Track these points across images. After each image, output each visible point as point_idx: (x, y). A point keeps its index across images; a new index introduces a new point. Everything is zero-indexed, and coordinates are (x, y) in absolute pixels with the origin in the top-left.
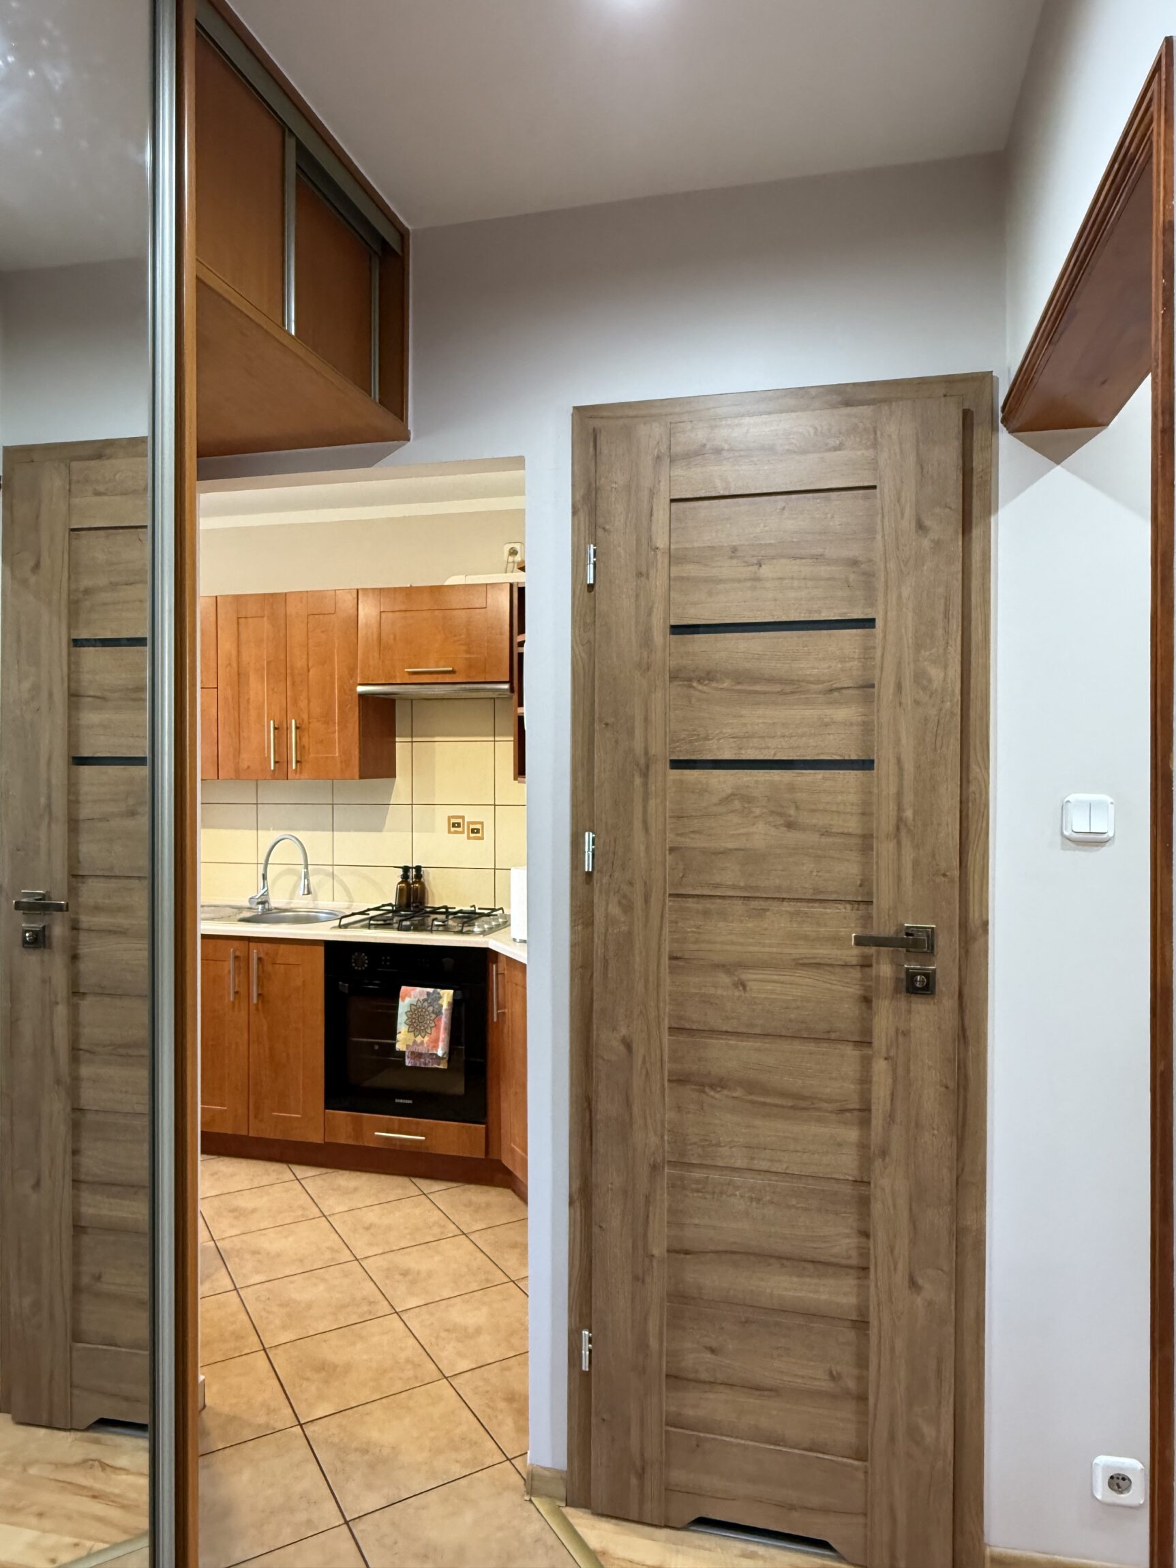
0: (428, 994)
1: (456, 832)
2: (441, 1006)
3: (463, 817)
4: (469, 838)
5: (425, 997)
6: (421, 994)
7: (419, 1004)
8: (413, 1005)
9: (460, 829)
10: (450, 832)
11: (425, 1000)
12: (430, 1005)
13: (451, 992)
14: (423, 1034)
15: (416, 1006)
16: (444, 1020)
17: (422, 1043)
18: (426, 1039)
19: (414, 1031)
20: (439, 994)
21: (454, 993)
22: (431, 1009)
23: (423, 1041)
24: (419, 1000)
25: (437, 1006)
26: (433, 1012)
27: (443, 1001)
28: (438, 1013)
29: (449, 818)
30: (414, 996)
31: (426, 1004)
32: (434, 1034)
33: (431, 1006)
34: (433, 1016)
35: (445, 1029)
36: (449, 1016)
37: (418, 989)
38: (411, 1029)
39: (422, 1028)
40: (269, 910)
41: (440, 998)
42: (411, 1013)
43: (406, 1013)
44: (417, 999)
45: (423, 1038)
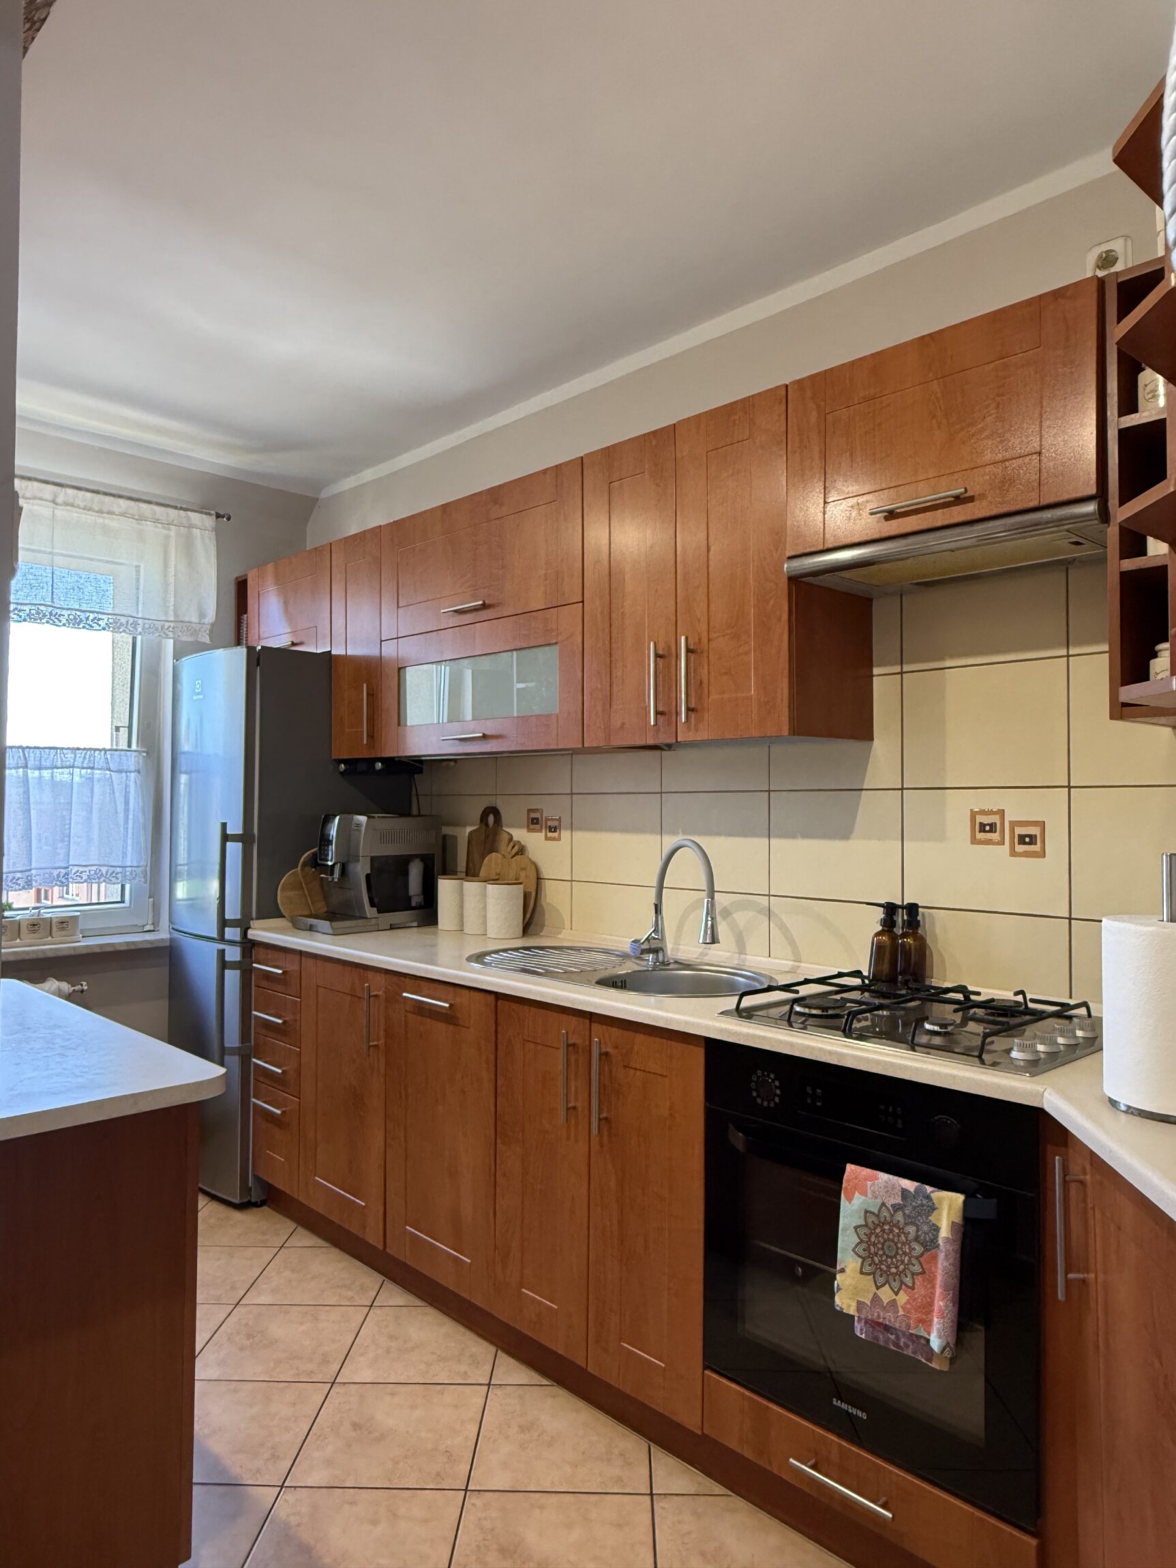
0: (904, 1192)
1: (989, 842)
2: (937, 1229)
3: (1001, 813)
4: (1013, 853)
5: (899, 1200)
6: (889, 1189)
7: (885, 1213)
8: (873, 1213)
9: (995, 836)
10: (974, 841)
11: (897, 1208)
12: (910, 1221)
13: (960, 1198)
14: (896, 1285)
15: (878, 1216)
16: (944, 1265)
17: (893, 1303)
18: (902, 1298)
19: (873, 1273)
20: (928, 1197)
21: (965, 1202)
22: (911, 1230)
23: (894, 1301)
24: (883, 1204)
25: (925, 1228)
26: (917, 1239)
27: (940, 1214)
28: (930, 1244)
29: (973, 815)
30: (874, 1192)
31: (899, 1217)
32: (920, 1290)
33: (913, 1223)
34: (918, 1249)
35: (946, 1288)
36: (954, 1258)
37: (884, 1177)
38: (867, 1269)
39: (893, 1270)
40: (663, 963)
41: (933, 1208)
42: (866, 1230)
43: (856, 1228)
44: (879, 1202)
45: (896, 1294)
